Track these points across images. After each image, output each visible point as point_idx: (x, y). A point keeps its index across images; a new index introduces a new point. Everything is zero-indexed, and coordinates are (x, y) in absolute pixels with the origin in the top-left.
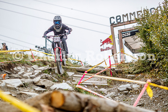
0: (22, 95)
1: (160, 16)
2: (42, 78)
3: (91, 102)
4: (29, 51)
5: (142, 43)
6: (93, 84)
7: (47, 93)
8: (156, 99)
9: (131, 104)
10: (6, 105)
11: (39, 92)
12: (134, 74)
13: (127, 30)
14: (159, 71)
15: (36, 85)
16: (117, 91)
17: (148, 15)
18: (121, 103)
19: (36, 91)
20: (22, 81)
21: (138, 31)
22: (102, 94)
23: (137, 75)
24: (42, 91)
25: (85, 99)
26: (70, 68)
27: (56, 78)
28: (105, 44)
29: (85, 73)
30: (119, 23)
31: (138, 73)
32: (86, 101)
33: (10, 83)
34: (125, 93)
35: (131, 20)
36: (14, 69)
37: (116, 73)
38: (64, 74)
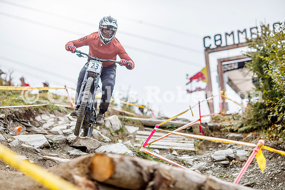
0: (46, 162)
6: (170, 147)
8: (276, 175)
12: (240, 133)
13: (231, 59)
14: (283, 128)
15: (71, 145)
16: (210, 161)
20: (48, 139)
22: (184, 164)
23: (245, 134)
26: (132, 120)
27: (108, 136)
28: (194, 81)
29: (155, 128)
30: (219, 46)
31: (246, 132)
33: (27, 141)
34: (224, 165)
35: (239, 43)
36: (36, 118)
37: (210, 130)
38: (121, 129)
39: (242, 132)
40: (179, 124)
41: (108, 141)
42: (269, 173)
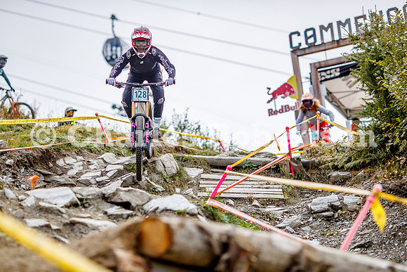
0: (75, 227)
2: (124, 184)
4: (94, 118)
5: (366, 95)
6: (249, 195)
7: (134, 220)
8: (401, 230)
11: (115, 218)
12: (347, 170)
13: (330, 63)
15: (109, 200)
16: (306, 213)
17: (380, 25)
18: (315, 243)
19: (108, 216)
20: (75, 193)
21: (356, 65)
22: (270, 219)
23: (354, 172)
24: (125, 216)
26: (193, 158)
27: (160, 184)
28: (279, 97)
29: (227, 171)
30: (311, 46)
31: (356, 168)
33: (47, 197)
34: (325, 217)
35: (341, 39)
36: (58, 162)
37: (304, 167)
38: (178, 172)
39: (350, 169)
40: (260, 161)
41: (160, 190)
42: (391, 226)
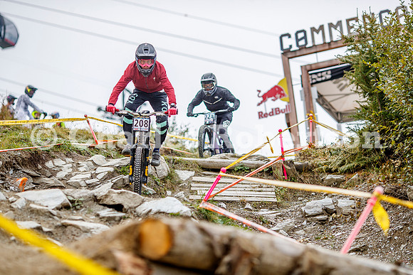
0: (67, 229)
1: (403, 29)
2: (115, 186)
3: (237, 244)
4: (83, 119)
5: (360, 98)
6: (241, 198)
7: (128, 223)
8: (397, 233)
9: (334, 248)
10: (28, 253)
11: (109, 220)
12: (341, 174)
13: (321, 65)
14: (403, 165)
15: (101, 203)
16: (300, 216)
17: (374, 27)
18: (310, 245)
19: (101, 218)
20: (67, 195)
21: (350, 67)
22: (263, 222)
23: (348, 176)
24: (117, 219)
25: (222, 236)
26: (185, 161)
27: (151, 187)
28: (269, 100)
29: (221, 173)
30: (303, 47)
31: (350, 171)
32: (226, 241)
33: (37, 199)
34: (320, 221)
35: (332, 41)
36: (47, 164)
37: (297, 170)
38: (169, 175)
39: (345, 172)
40: (253, 164)
41: (151, 193)
